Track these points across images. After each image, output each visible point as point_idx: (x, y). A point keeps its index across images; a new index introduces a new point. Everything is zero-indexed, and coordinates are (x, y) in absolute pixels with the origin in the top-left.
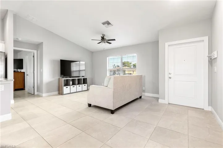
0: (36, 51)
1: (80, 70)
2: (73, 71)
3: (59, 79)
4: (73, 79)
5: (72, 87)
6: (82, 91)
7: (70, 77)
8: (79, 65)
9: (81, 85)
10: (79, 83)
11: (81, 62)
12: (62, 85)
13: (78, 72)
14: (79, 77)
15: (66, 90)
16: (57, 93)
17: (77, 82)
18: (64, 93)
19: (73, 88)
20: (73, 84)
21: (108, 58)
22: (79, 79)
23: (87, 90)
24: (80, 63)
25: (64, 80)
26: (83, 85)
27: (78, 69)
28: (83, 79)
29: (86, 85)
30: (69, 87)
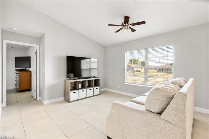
0: (39, 45)
1: (91, 68)
2: (83, 69)
3: (65, 80)
4: (82, 81)
5: (81, 91)
6: (94, 96)
7: (79, 79)
8: (90, 62)
9: (92, 88)
10: (89, 86)
11: (92, 59)
12: (68, 90)
13: (88, 71)
14: (89, 78)
15: (73, 95)
16: (62, 98)
17: (87, 84)
18: (71, 100)
19: (83, 93)
20: (83, 87)
21: (125, 53)
22: (89, 81)
23: (100, 95)
24: (90, 60)
25: (71, 82)
26: (95, 88)
27: (88, 68)
28: (95, 80)
29: (99, 87)
30: (77, 91)
